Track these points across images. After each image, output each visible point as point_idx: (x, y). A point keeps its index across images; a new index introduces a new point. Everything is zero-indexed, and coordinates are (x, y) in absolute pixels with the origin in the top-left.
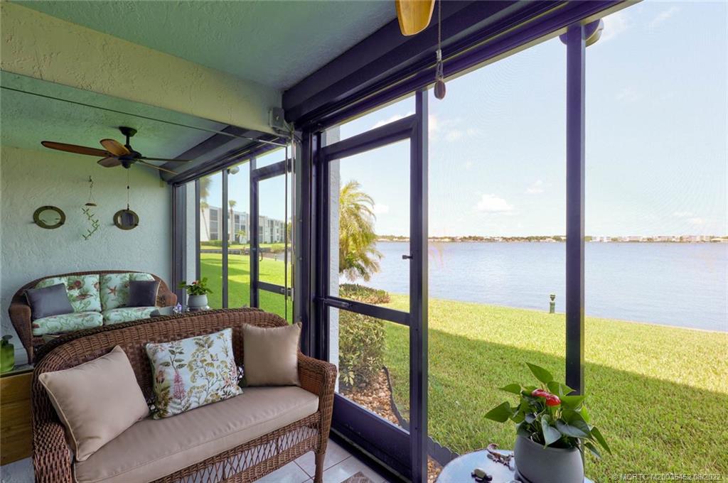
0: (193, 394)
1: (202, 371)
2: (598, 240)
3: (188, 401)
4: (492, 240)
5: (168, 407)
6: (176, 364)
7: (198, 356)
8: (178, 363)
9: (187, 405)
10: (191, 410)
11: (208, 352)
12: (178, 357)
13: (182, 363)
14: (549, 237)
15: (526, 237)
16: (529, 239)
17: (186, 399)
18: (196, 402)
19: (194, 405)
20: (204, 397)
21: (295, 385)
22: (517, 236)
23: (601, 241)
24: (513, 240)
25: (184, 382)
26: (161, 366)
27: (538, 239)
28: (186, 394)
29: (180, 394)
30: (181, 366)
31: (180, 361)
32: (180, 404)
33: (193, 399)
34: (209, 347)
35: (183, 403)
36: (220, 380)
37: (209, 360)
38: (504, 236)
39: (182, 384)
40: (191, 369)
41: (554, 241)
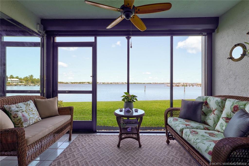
0: (31, 120)
1: (30, 113)
2: (99, 83)
3: (30, 122)
4: (67, 83)
5: (23, 125)
6: (21, 111)
7: (27, 108)
8: (22, 111)
9: (30, 123)
10: (30, 125)
11: (30, 107)
12: (20, 109)
13: (23, 110)
14: (86, 82)
15: (79, 82)
16: (80, 83)
17: (29, 121)
18: (32, 122)
19: (31, 123)
20: (34, 121)
21: (58, 115)
22: (76, 82)
23: (100, 83)
24: (75, 83)
25: (26, 116)
26: (15, 112)
27: (83, 83)
28: (28, 120)
29: (26, 120)
30: (23, 112)
31: (22, 110)
32: (27, 123)
33: (31, 121)
34: (29, 105)
35: (28, 123)
36: (37, 115)
37: (31, 110)
38: (71, 82)
39: (26, 117)
40: (27, 112)
41: (88, 83)
